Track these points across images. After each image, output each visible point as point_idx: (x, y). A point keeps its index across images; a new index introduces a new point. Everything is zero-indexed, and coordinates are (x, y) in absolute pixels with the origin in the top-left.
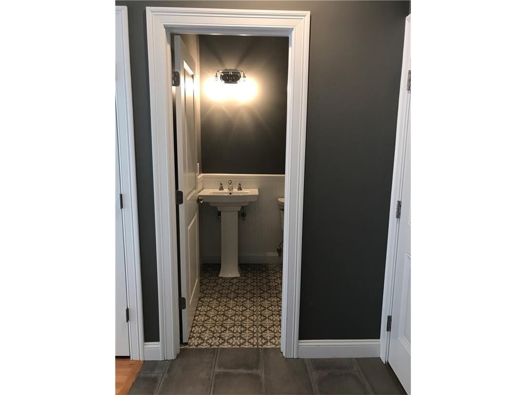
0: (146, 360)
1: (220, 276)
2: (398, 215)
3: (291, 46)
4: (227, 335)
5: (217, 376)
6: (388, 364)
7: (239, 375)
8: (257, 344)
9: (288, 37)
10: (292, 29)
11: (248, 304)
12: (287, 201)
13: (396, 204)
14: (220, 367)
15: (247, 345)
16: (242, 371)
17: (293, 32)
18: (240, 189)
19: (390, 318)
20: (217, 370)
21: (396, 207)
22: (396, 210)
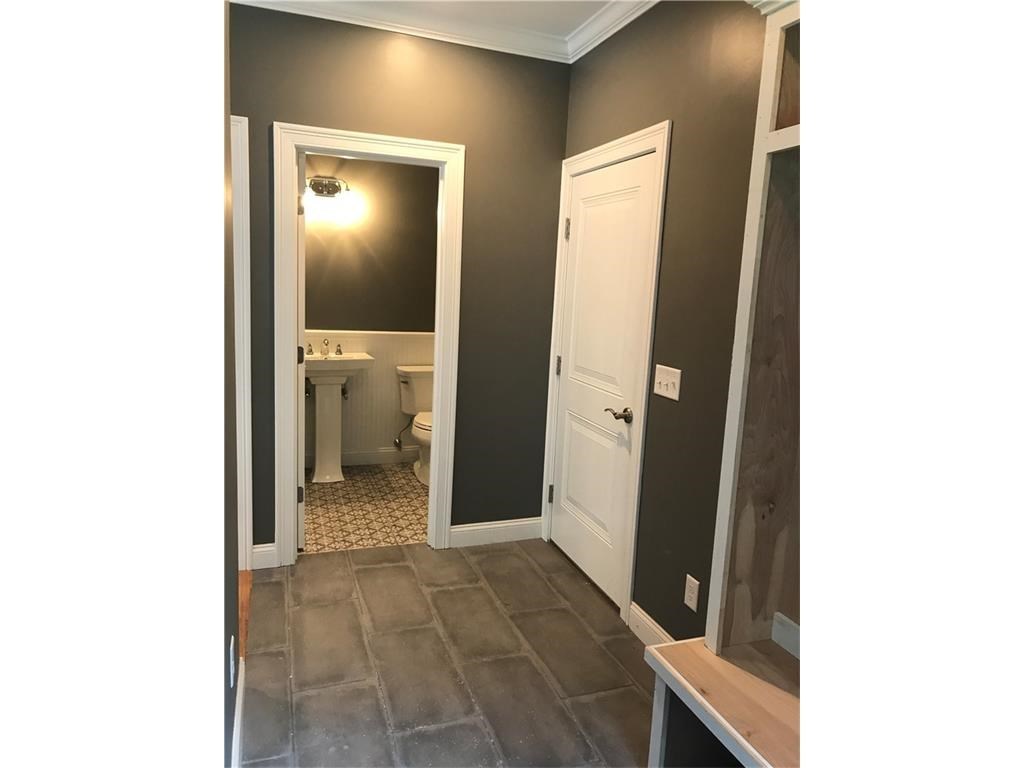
0: (255, 568)
1: (314, 481)
2: (558, 372)
3: (443, 178)
4: (353, 538)
5: (357, 572)
6: (551, 542)
7: (383, 568)
8: (396, 541)
9: (438, 169)
10: (445, 163)
11: (369, 507)
12: (437, 370)
13: (556, 359)
14: (357, 564)
15: (383, 544)
16: (386, 565)
17: (446, 166)
18: (339, 352)
19: (551, 488)
20: (355, 568)
21: (556, 362)
22: (556, 366)
